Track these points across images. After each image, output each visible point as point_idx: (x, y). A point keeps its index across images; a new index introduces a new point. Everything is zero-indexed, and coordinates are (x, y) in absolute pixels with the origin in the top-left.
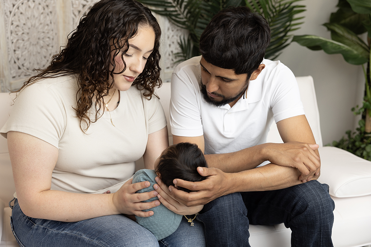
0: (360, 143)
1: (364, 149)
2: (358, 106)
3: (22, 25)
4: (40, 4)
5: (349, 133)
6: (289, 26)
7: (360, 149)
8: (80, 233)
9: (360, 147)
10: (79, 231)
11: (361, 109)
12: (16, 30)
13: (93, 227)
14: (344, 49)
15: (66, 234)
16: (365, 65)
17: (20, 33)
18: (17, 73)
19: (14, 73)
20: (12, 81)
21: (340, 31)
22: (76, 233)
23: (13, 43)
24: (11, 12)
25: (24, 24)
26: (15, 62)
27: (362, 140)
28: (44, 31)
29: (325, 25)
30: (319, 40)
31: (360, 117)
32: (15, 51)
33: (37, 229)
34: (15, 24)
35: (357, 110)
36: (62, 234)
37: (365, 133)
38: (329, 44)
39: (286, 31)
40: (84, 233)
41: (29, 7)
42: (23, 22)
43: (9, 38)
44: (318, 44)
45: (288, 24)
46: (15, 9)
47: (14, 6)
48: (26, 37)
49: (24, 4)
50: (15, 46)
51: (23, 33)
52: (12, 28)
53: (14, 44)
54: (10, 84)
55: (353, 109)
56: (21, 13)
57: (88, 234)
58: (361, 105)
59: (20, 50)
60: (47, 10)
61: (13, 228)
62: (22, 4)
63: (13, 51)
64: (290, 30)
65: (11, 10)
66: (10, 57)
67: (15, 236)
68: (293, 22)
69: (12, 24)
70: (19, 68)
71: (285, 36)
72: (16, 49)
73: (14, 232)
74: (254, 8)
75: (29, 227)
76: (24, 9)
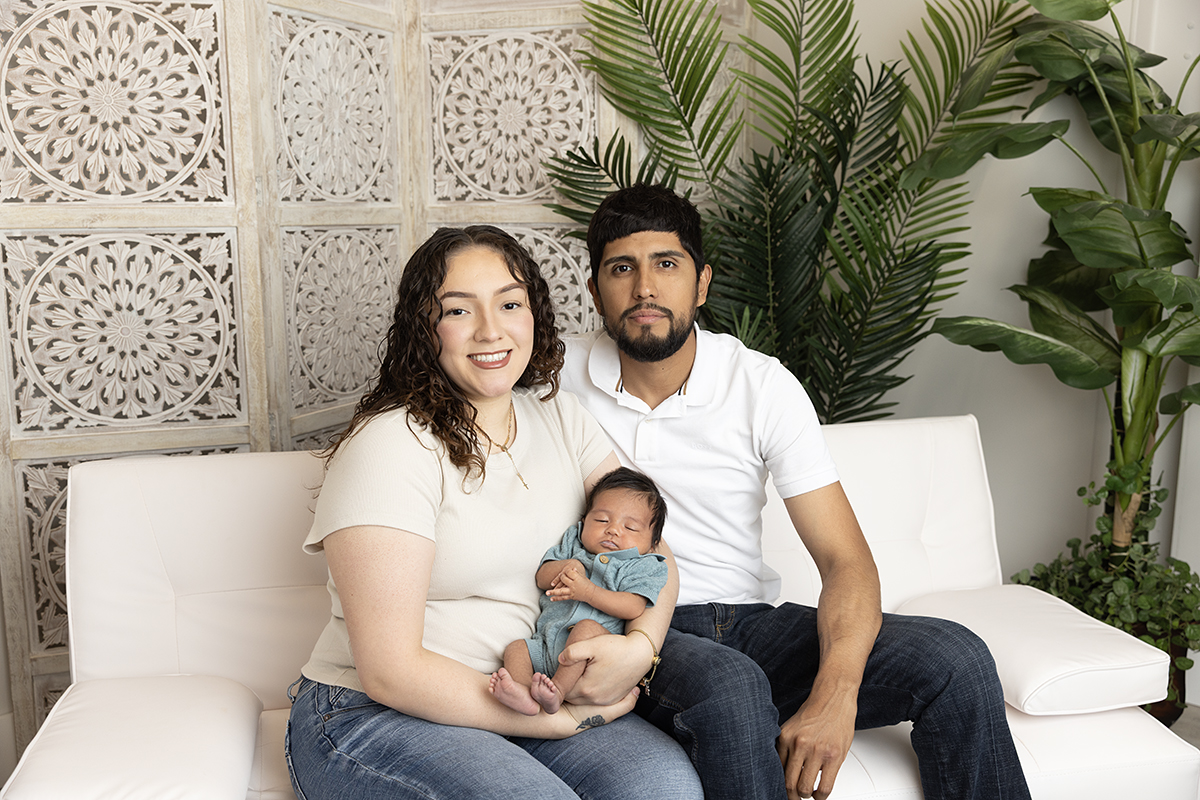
0: (1103, 572)
1: (1109, 587)
2: (1093, 484)
3: (322, 291)
4: (362, 243)
5: (1074, 545)
6: (929, 289)
7: (1101, 587)
8: (425, 787)
9: (1100, 583)
10: (422, 780)
11: (1103, 490)
12: (307, 302)
13: (453, 775)
14: (1055, 350)
15: (395, 784)
16: (1112, 388)
17: (316, 310)
18: (306, 396)
19: (298, 397)
20: (296, 416)
21: (1050, 304)
22: (416, 785)
23: (299, 330)
24: (297, 265)
25: (326, 289)
26: (303, 374)
27: (1105, 565)
28: (370, 301)
29: (1015, 288)
30: (997, 330)
31: (1101, 509)
32: (303, 348)
33: (336, 762)
34: (306, 289)
35: (1090, 494)
36: (387, 783)
37: (1113, 548)
38: (1019, 338)
39: (923, 301)
40: (435, 789)
41: (339, 250)
42: (323, 284)
43: (292, 322)
44: (992, 339)
45: (928, 284)
46: (308, 258)
47: (304, 250)
48: (329, 317)
49: (327, 244)
50: (304, 339)
51: (323, 309)
52: (299, 298)
53: (301, 332)
54: (291, 423)
55: (1081, 492)
56: (320, 266)
57: (442, 792)
58: (1101, 483)
59: (314, 345)
60: (378, 256)
61: (290, 750)
62: (324, 245)
63: (298, 349)
64: (930, 300)
65: (297, 260)
66: (292, 363)
67: (290, 767)
68: (937, 282)
69: (300, 290)
70: (312, 386)
71: (919, 312)
72: (305, 345)
73: (289, 757)
74: (846, 250)
75: (324, 754)
76: (327, 256)
